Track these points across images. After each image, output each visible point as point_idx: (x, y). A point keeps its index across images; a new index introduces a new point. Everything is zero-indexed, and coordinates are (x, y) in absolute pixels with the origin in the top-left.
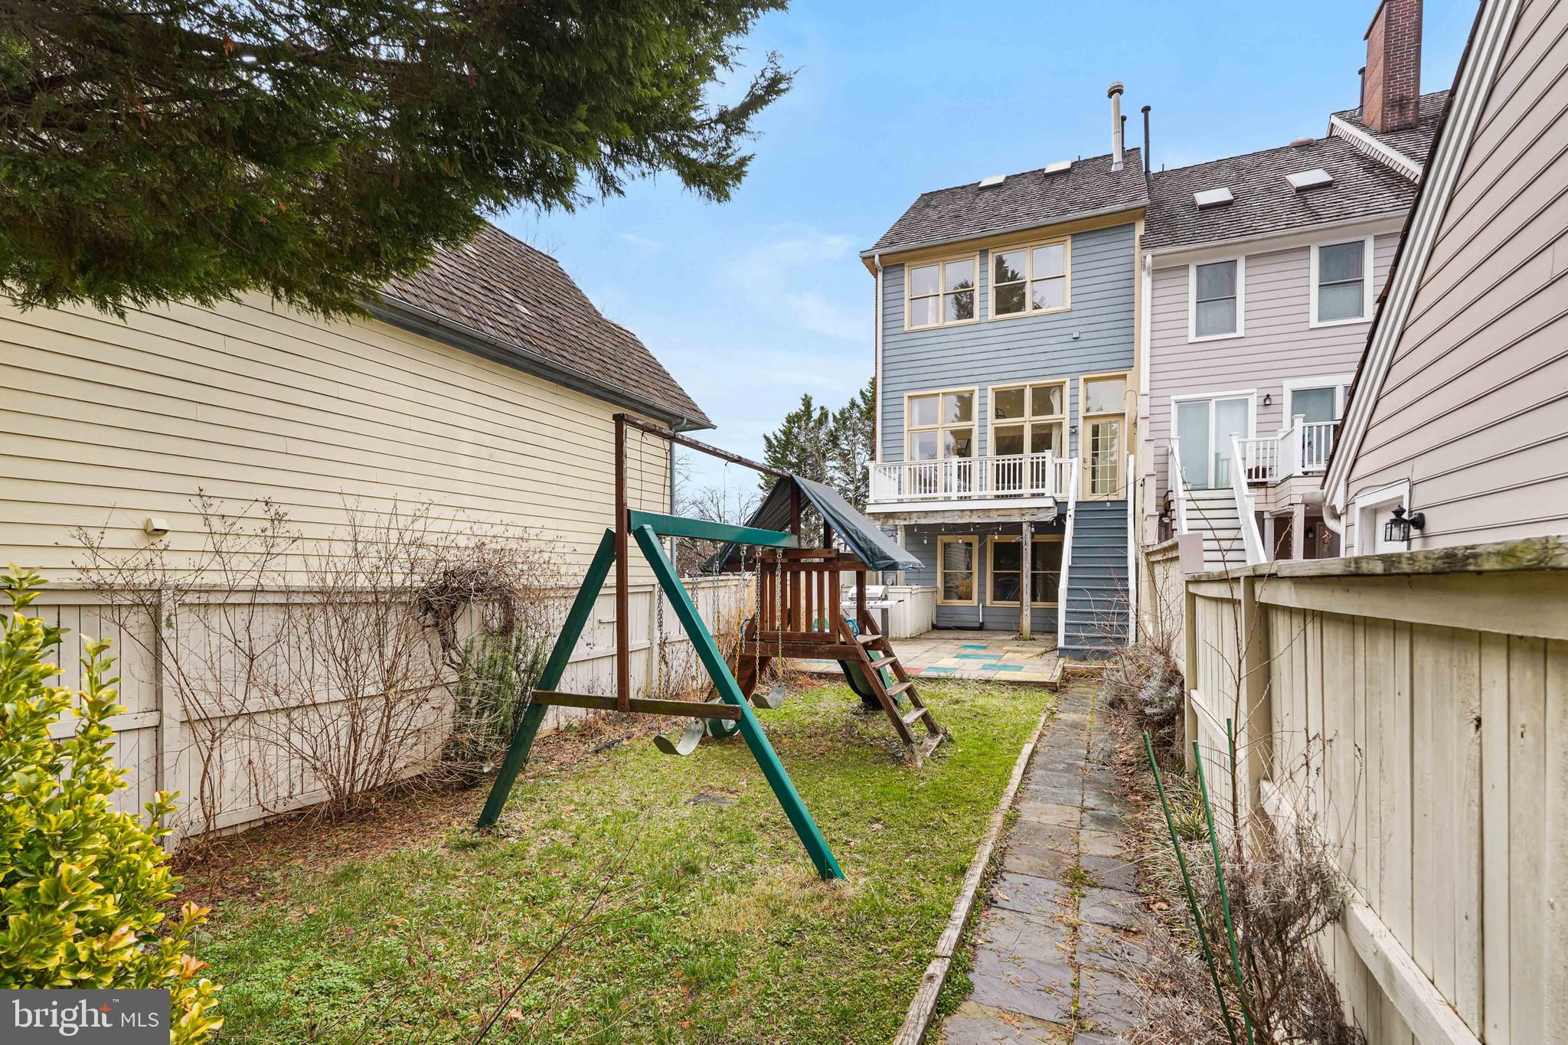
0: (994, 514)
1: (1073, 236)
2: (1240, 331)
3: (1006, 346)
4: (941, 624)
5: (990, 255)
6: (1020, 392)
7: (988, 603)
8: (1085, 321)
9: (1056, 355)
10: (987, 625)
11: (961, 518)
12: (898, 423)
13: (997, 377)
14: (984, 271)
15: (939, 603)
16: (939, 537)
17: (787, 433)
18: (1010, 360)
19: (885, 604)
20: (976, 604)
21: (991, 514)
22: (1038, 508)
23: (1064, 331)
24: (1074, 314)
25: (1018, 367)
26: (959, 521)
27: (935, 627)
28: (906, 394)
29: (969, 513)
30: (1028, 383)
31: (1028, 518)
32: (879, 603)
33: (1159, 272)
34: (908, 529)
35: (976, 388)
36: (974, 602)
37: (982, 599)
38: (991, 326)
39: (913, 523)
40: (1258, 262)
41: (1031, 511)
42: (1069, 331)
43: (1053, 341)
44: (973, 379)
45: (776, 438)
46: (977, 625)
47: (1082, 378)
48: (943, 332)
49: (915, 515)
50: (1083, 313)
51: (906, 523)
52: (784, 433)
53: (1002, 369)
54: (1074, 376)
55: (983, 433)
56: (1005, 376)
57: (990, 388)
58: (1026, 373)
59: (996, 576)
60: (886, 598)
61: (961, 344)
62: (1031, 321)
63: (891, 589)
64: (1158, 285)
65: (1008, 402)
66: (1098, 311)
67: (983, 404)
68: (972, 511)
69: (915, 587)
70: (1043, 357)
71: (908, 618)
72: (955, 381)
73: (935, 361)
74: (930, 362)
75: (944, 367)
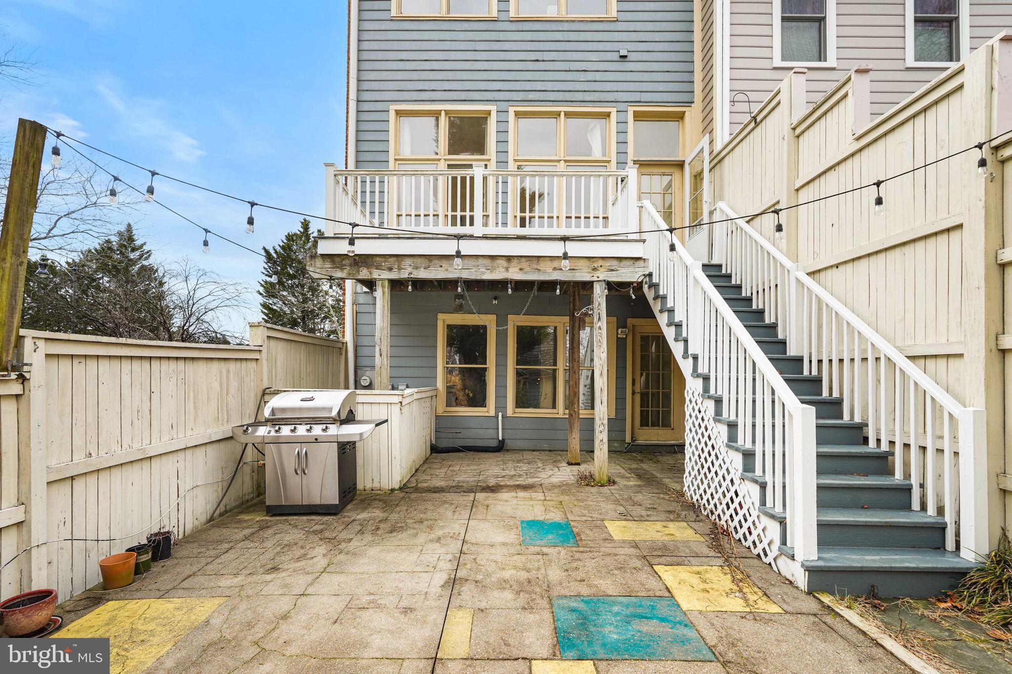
0: (546, 266)
2: (831, 62)
3: (532, 56)
4: (443, 444)
7: (510, 413)
8: (633, 37)
9: (598, 76)
10: (509, 444)
11: (492, 269)
12: (381, 147)
13: (520, 96)
15: (440, 412)
16: (441, 316)
17: (286, 248)
18: (539, 76)
19: (349, 431)
20: (492, 413)
22: (620, 259)
23: (608, 46)
24: (621, 26)
25: (548, 86)
26: (488, 276)
27: (435, 449)
28: (393, 107)
29: (503, 262)
31: (603, 275)
32: (333, 430)
34: (396, 285)
35: (493, 108)
36: (490, 409)
37: (501, 406)
38: (514, 27)
39: (404, 275)
41: (607, 264)
42: (614, 47)
43: (594, 57)
44: (488, 95)
45: (276, 252)
46: (494, 444)
47: (631, 110)
48: (446, 26)
49: (408, 262)
50: (634, 25)
51: (394, 275)
52: (283, 248)
53: (526, 86)
54: (622, 106)
56: (531, 96)
57: (512, 110)
58: (561, 96)
59: (519, 373)
60: (350, 418)
62: (565, 26)
63: (363, 396)
66: (650, 27)
67: (501, 132)
68: (509, 258)
69: (408, 391)
71: (396, 452)
72: (463, 95)
73: (436, 65)
74: (427, 66)
75: (450, 75)
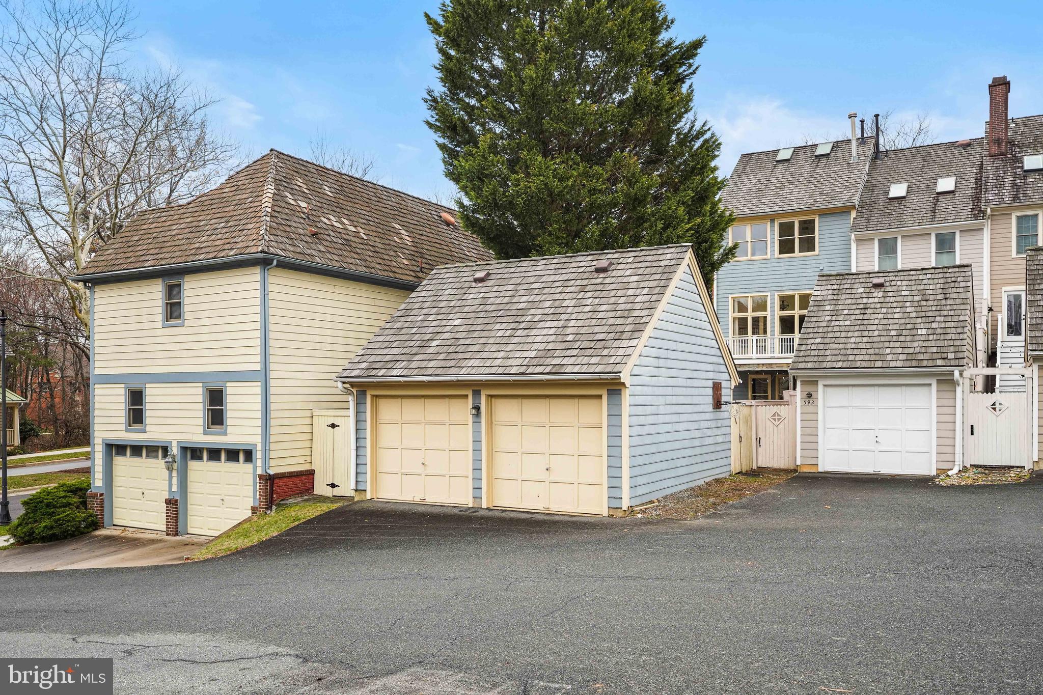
1: (820, 215)
3: (784, 272)
5: (776, 222)
6: (793, 297)
8: (826, 261)
9: (811, 278)
12: (726, 311)
13: (780, 288)
14: (772, 231)
16: (750, 376)
18: (787, 280)
21: (773, 366)
23: (815, 266)
24: (820, 257)
25: (791, 284)
26: (757, 369)
28: (730, 296)
30: (796, 293)
33: (859, 241)
35: (769, 294)
38: (777, 261)
40: (907, 239)
42: (817, 265)
43: (809, 270)
44: (767, 289)
48: (750, 263)
50: (825, 257)
53: (783, 284)
55: (773, 319)
56: (784, 288)
57: (776, 294)
58: (796, 287)
61: (761, 270)
62: (797, 259)
64: (860, 247)
65: (786, 302)
66: (833, 256)
67: (773, 303)
68: (763, 364)
70: (805, 279)
72: (757, 290)
73: (746, 278)
74: (743, 279)
75: (751, 282)
